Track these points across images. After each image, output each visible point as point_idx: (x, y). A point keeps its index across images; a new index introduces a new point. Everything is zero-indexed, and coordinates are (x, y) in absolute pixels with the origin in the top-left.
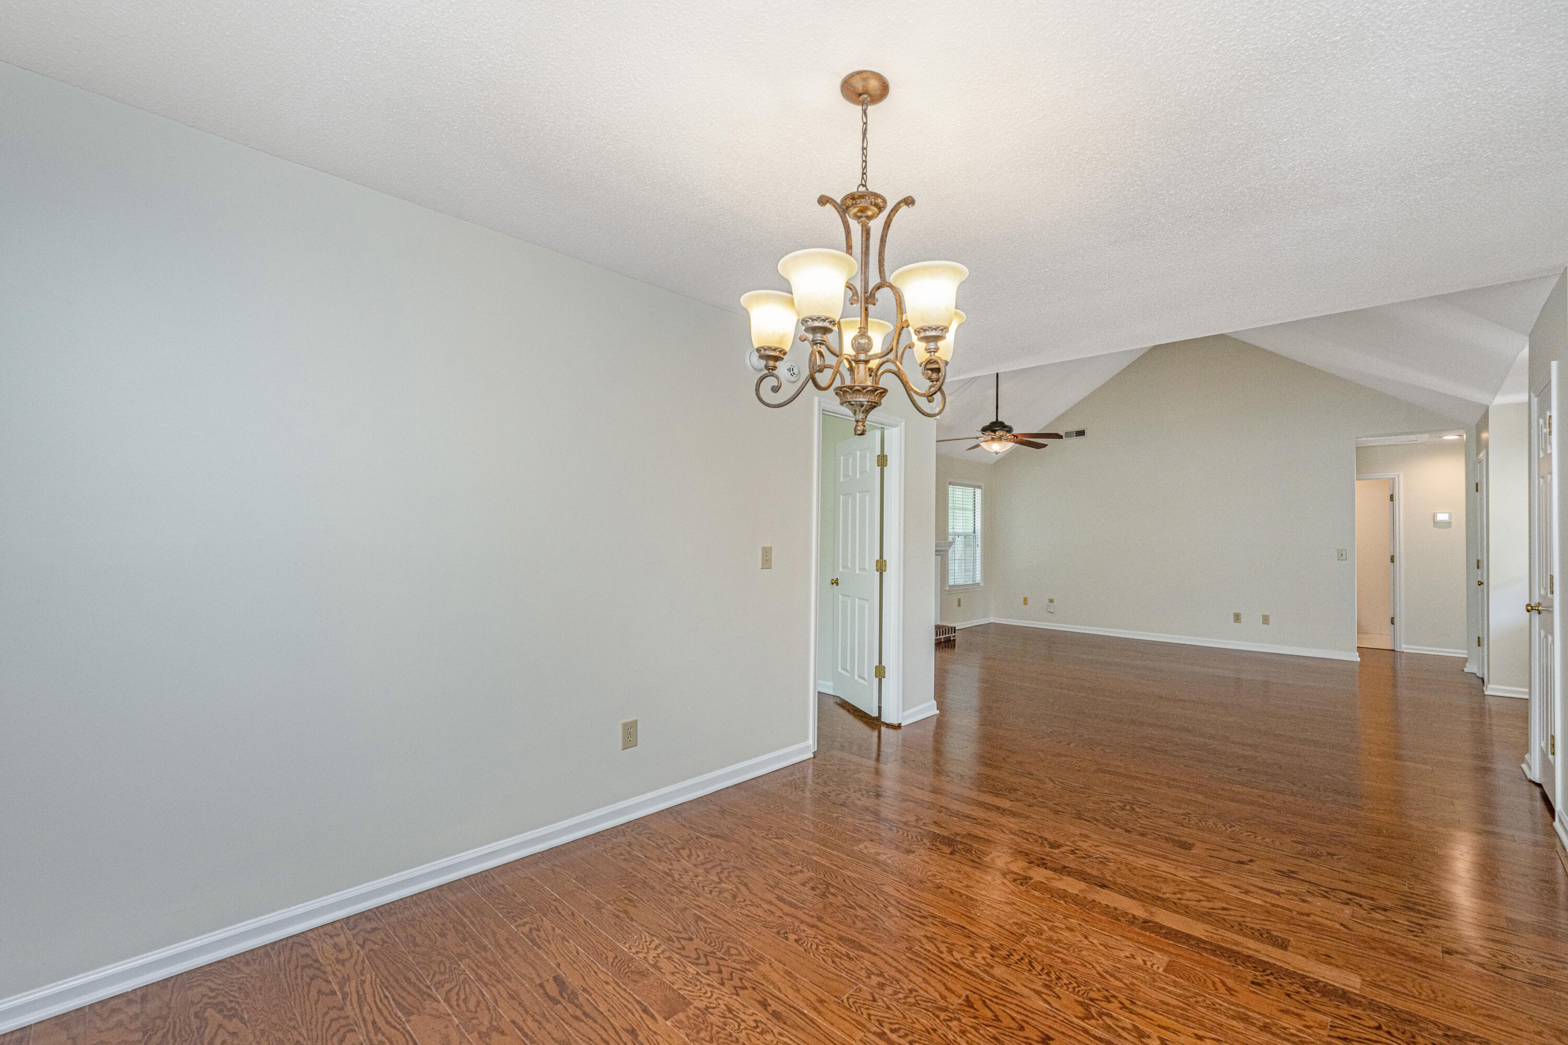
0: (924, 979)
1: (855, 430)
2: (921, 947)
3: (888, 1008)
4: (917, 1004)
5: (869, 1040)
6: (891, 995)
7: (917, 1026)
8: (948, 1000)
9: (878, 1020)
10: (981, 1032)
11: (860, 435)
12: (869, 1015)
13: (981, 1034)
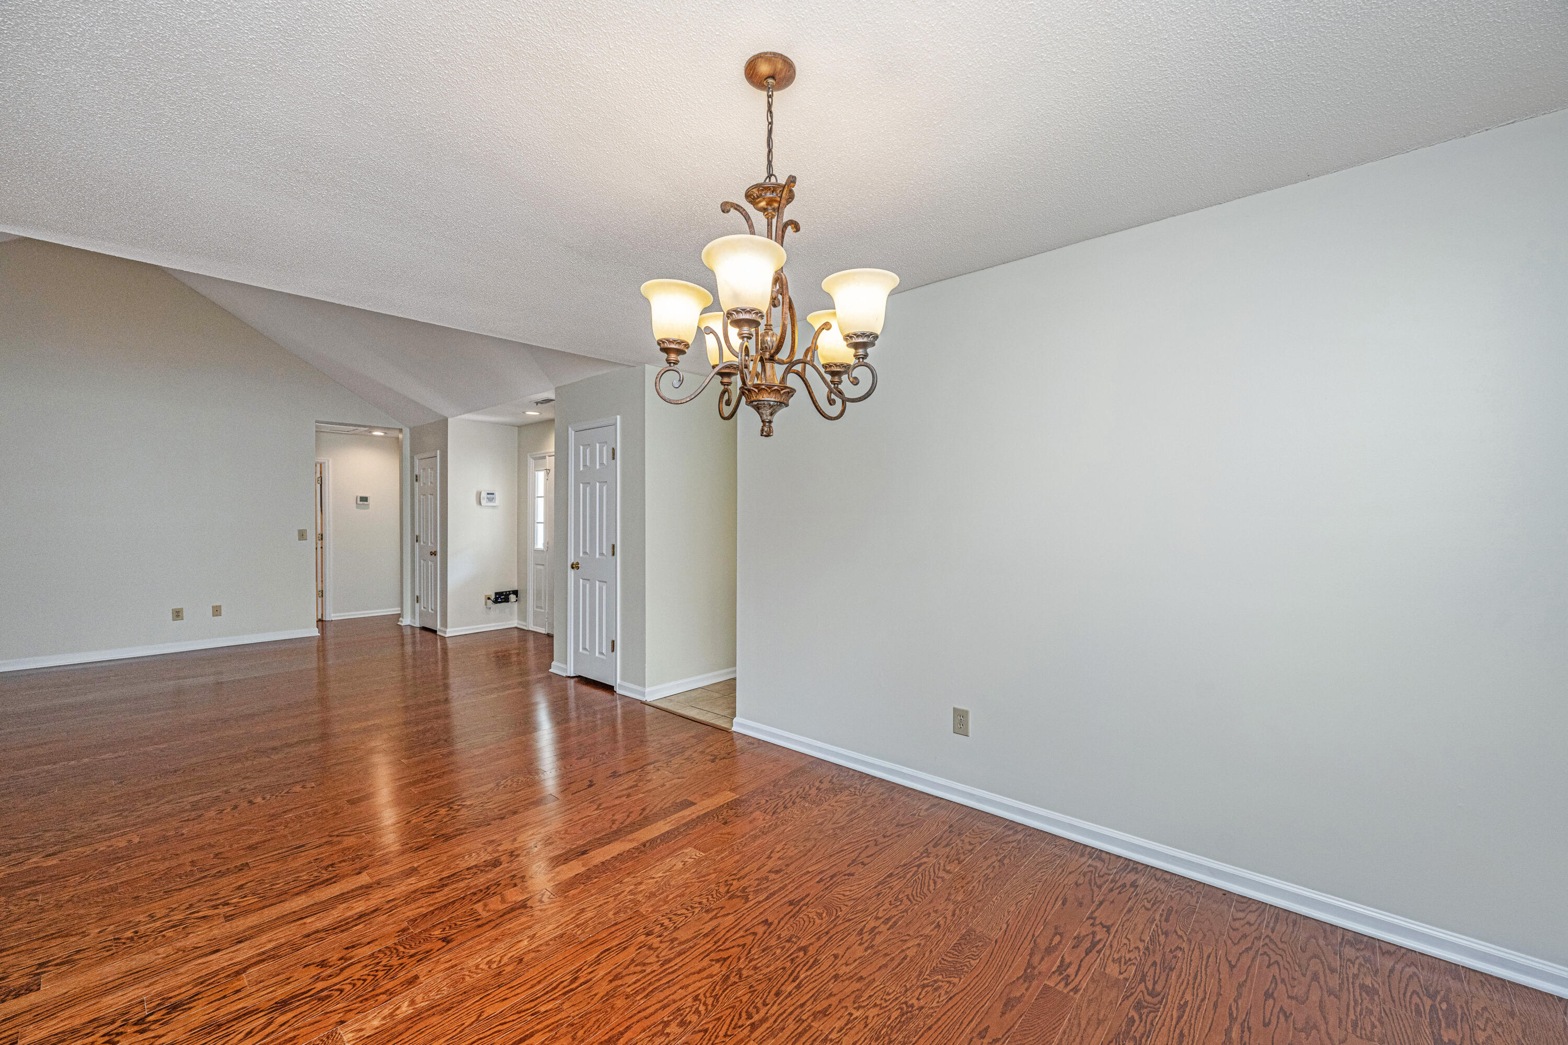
0: (681, 988)
1: (762, 430)
2: (629, 986)
3: (719, 1019)
4: (716, 998)
5: (760, 1037)
6: (699, 1016)
7: (745, 999)
8: (714, 973)
9: (734, 1028)
10: (756, 957)
11: (766, 436)
12: (726, 1035)
13: (759, 958)
